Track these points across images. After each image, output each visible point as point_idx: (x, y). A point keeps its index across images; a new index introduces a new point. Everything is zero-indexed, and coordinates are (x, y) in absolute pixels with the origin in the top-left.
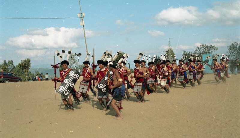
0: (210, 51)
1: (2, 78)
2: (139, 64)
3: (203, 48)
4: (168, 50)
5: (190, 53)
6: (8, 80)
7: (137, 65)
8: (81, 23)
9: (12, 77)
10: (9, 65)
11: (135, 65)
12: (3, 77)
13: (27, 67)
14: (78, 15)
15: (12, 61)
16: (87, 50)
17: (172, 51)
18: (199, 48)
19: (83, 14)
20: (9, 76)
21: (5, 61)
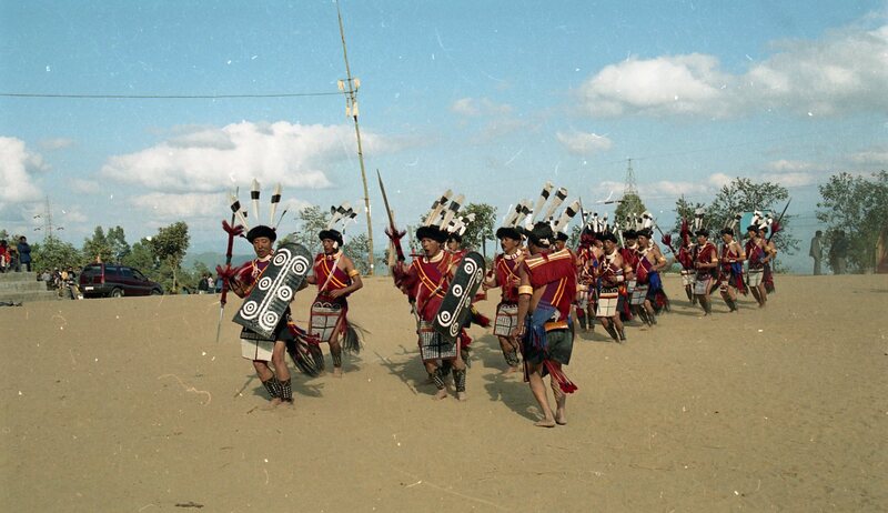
0: (765, 202)
1: (103, 281)
2: (516, 243)
3: (741, 193)
4: (626, 197)
5: (698, 206)
6: (121, 288)
7: (509, 247)
8: (348, 109)
9: (132, 280)
10: (113, 244)
11: (503, 246)
12: (106, 281)
13: (178, 249)
14: (340, 83)
15: (120, 231)
16: (366, 194)
17: (637, 199)
18: (726, 192)
19: (357, 82)
20: (124, 278)
21: (99, 231)
